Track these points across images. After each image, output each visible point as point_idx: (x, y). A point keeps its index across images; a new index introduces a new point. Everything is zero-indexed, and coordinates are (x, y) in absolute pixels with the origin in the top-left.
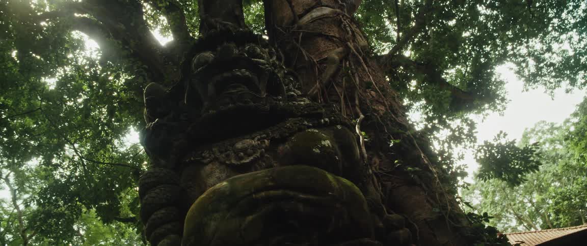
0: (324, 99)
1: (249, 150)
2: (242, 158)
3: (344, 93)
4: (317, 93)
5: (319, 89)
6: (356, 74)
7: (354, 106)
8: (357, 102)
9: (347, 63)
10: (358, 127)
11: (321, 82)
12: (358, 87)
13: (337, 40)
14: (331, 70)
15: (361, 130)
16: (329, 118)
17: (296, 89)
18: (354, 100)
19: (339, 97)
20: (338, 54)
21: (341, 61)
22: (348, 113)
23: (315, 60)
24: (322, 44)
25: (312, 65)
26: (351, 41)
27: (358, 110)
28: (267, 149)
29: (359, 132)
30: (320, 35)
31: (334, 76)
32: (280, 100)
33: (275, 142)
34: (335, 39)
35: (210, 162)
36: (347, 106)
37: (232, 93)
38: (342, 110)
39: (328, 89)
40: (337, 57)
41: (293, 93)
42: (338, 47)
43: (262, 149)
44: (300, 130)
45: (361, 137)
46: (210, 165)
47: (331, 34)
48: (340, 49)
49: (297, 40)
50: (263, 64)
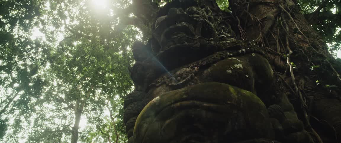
1: (184, 75)
3: (279, 38)
4: (261, 40)
5: (261, 38)
6: (287, 25)
7: (285, 46)
8: (288, 43)
9: (280, 18)
10: (288, 60)
11: (263, 33)
12: (288, 33)
13: (273, 5)
14: (269, 25)
15: (290, 61)
16: (246, 49)
17: (227, 33)
18: (286, 43)
19: (275, 40)
20: (273, 13)
21: (276, 18)
22: (282, 51)
23: (258, 20)
24: (263, 8)
25: (257, 23)
26: (282, 3)
27: (288, 48)
28: (196, 74)
29: (289, 63)
30: (261, 3)
31: (271, 28)
32: (211, 41)
33: (202, 68)
34: (271, 4)
36: (281, 47)
37: (175, 38)
38: (278, 50)
39: (268, 37)
40: (272, 15)
41: (223, 35)
42: (274, 9)
43: (192, 73)
44: (222, 58)
45: (290, 66)
46: (160, 87)
47: (268, 2)
48: (275, 10)
49: (246, 9)
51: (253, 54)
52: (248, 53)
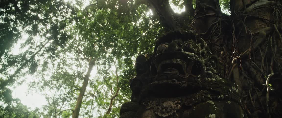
0: (252, 58)
1: (168, 109)
2: (163, 113)
3: (265, 56)
4: (248, 54)
5: (250, 52)
6: (276, 46)
7: (269, 65)
8: (272, 64)
9: (271, 38)
10: (268, 81)
11: (252, 47)
12: (274, 54)
13: (268, 22)
14: (260, 41)
15: (269, 82)
16: (225, 95)
18: (271, 63)
19: (261, 57)
20: (266, 31)
21: (267, 36)
22: (265, 69)
23: (251, 34)
24: (258, 23)
25: (249, 36)
26: (277, 23)
27: (271, 70)
28: (178, 111)
29: (268, 84)
30: (258, 18)
31: (260, 45)
34: (267, 21)
35: (149, 109)
36: (265, 65)
37: (168, 74)
38: (262, 67)
39: (255, 53)
40: (265, 33)
41: (210, 72)
42: (268, 26)
43: (175, 110)
45: (268, 87)
47: (264, 18)
48: (268, 28)
49: (243, 20)
50: (191, 56)
51: (229, 102)
52: (226, 99)
